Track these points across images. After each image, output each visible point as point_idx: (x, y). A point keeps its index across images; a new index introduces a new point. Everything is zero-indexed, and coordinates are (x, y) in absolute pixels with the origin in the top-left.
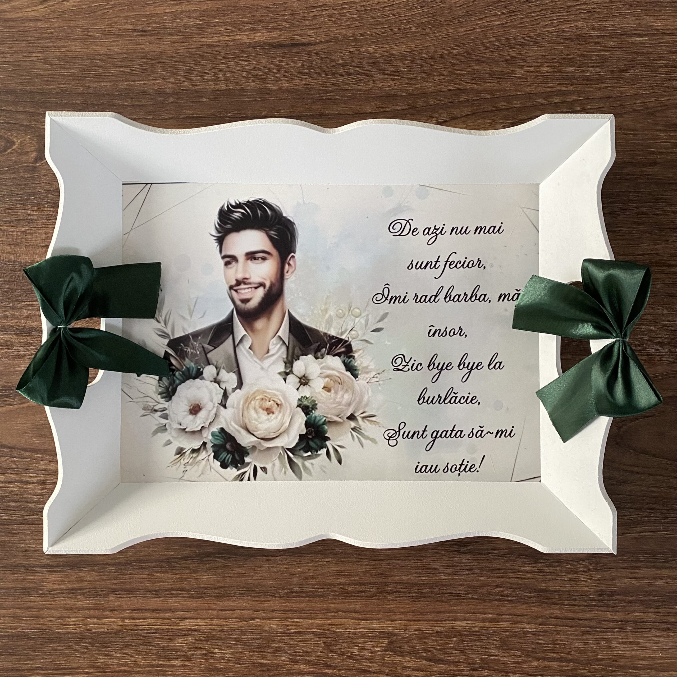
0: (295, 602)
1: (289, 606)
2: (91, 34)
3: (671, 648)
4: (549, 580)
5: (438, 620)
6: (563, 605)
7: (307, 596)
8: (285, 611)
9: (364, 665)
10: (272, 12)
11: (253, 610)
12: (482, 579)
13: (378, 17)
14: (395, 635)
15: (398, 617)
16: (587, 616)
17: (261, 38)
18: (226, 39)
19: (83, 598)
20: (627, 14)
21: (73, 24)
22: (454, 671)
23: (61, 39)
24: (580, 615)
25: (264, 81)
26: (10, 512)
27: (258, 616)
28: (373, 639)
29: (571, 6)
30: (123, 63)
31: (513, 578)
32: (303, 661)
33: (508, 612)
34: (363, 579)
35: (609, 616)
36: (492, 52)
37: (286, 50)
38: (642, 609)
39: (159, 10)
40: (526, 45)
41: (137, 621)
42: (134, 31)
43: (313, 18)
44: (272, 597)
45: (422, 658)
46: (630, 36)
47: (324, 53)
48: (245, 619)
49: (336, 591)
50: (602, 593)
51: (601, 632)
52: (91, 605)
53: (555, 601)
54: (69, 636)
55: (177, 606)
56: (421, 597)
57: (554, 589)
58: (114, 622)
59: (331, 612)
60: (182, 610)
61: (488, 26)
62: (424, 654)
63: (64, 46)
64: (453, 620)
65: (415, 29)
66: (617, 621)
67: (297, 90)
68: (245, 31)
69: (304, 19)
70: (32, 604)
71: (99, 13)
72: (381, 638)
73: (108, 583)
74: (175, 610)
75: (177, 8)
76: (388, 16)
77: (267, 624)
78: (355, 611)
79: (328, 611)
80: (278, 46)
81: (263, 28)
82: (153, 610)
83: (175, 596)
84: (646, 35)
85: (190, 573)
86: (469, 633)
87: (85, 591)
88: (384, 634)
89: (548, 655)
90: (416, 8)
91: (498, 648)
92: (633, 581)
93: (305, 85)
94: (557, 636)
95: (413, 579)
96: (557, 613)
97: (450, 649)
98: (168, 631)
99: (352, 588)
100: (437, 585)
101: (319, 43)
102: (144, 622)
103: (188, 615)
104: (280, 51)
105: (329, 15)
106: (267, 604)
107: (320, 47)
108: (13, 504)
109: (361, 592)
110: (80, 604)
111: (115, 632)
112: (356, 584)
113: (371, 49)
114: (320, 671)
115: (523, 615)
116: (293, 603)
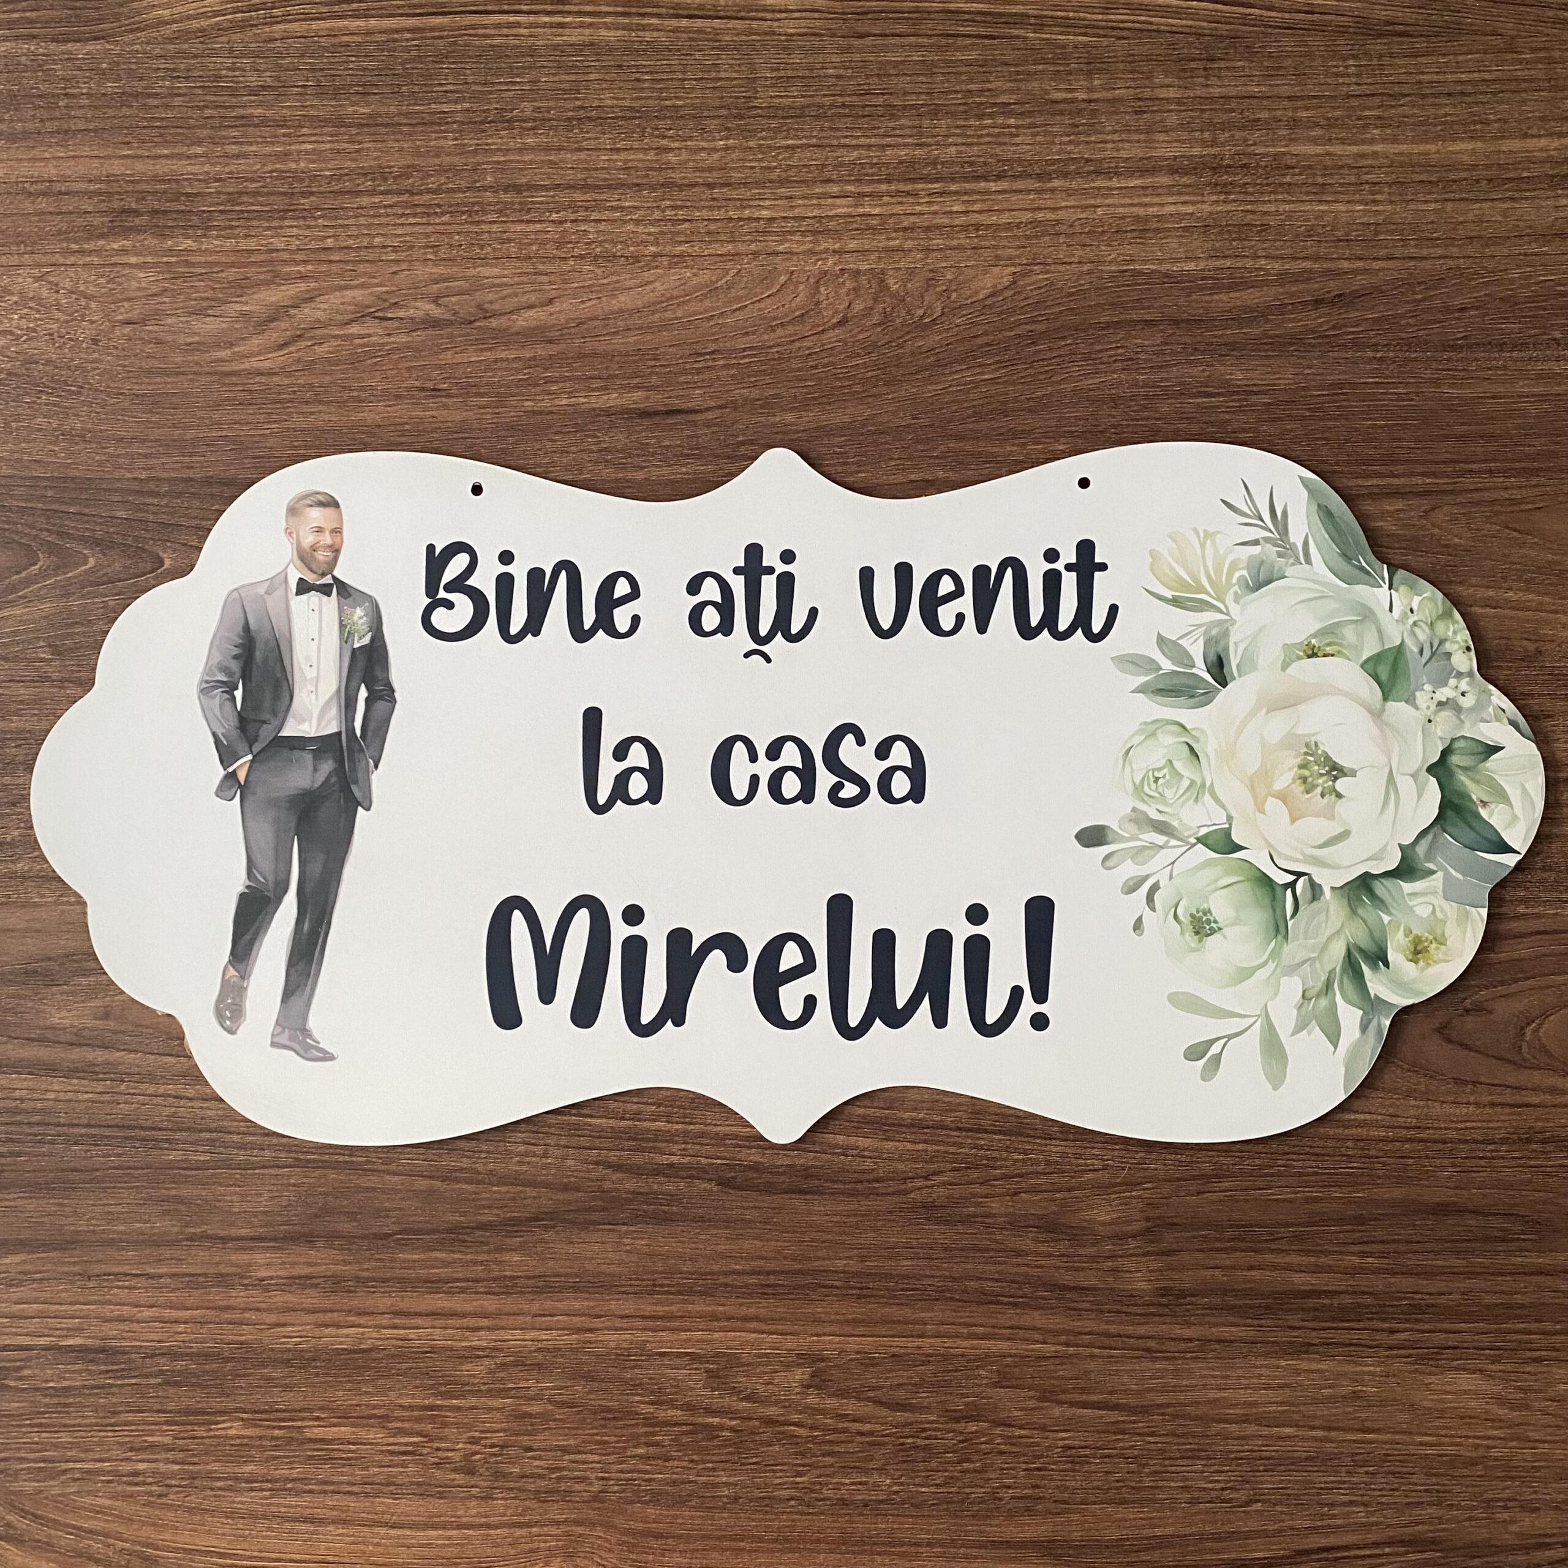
0: (659, 1303)
1: (649, 1309)
2: (355, 394)
3: (1281, 1387)
4: (1077, 1270)
5: (894, 1336)
6: (1101, 1312)
7: (680, 1293)
8: (644, 1317)
9: (772, 1411)
10: (635, 362)
11: (590, 1316)
12: (969, 1266)
13: (799, 370)
14: (823, 1360)
15: (827, 1330)
16: (1142, 1330)
17: (619, 402)
18: (564, 402)
19: (312, 1292)
20: (1189, 362)
21: (327, 379)
22: (922, 1422)
23: (307, 403)
24: (1130, 1330)
25: (623, 467)
26: (201, 1148)
27: (599, 1326)
28: (787, 1367)
29: (1101, 351)
30: (403, 439)
31: (1018, 1265)
32: (671, 1404)
33: (1009, 1323)
34: (771, 1266)
35: (1178, 1331)
36: (977, 422)
37: (657, 419)
38: (1231, 1319)
39: (459, 358)
40: (1030, 411)
41: (402, 1332)
42: (422, 389)
43: (699, 371)
44: (624, 1293)
45: (869, 1399)
46: (1196, 397)
47: (715, 425)
48: (579, 1330)
49: (726, 1285)
50: (1165, 1292)
51: (1166, 1358)
52: (327, 1303)
53: (1087, 1305)
54: (290, 1356)
55: (469, 1307)
56: (866, 1296)
57: (1085, 1284)
58: (363, 1334)
59: (718, 1320)
60: (475, 1315)
61: (971, 382)
62: (871, 1394)
63: (312, 413)
64: (919, 1336)
65: (856, 388)
66: (1190, 1340)
67: (673, 482)
68: (593, 390)
69: (683, 372)
70: (232, 1302)
71: (369, 362)
72: (799, 1365)
73: (356, 1267)
74: (464, 1315)
75: (489, 355)
76: (816, 367)
77: (612, 1339)
78: (757, 1319)
79: (715, 1317)
80: (645, 414)
81: (623, 387)
82: (427, 1315)
83: (463, 1291)
84: (1219, 395)
85: (489, 1252)
86: (946, 1358)
87: (316, 1281)
88: (807, 1358)
89: (1077, 1397)
90: (858, 355)
91: (995, 1385)
92: (1217, 1272)
93: (686, 473)
94: (1092, 1365)
95: (854, 1266)
96: (1091, 1325)
97: (915, 1385)
98: (451, 1349)
99: (753, 1280)
100: (892, 1276)
101: (708, 409)
102: (412, 1334)
103: (485, 1322)
104: (647, 422)
105: (724, 366)
106: (613, 1305)
107: (710, 415)
108: (207, 1135)
109: (768, 1286)
110: (308, 1302)
111: (364, 1351)
112: (759, 1273)
113: (790, 417)
114: (700, 1420)
115: (1035, 1329)
116: (656, 1304)
